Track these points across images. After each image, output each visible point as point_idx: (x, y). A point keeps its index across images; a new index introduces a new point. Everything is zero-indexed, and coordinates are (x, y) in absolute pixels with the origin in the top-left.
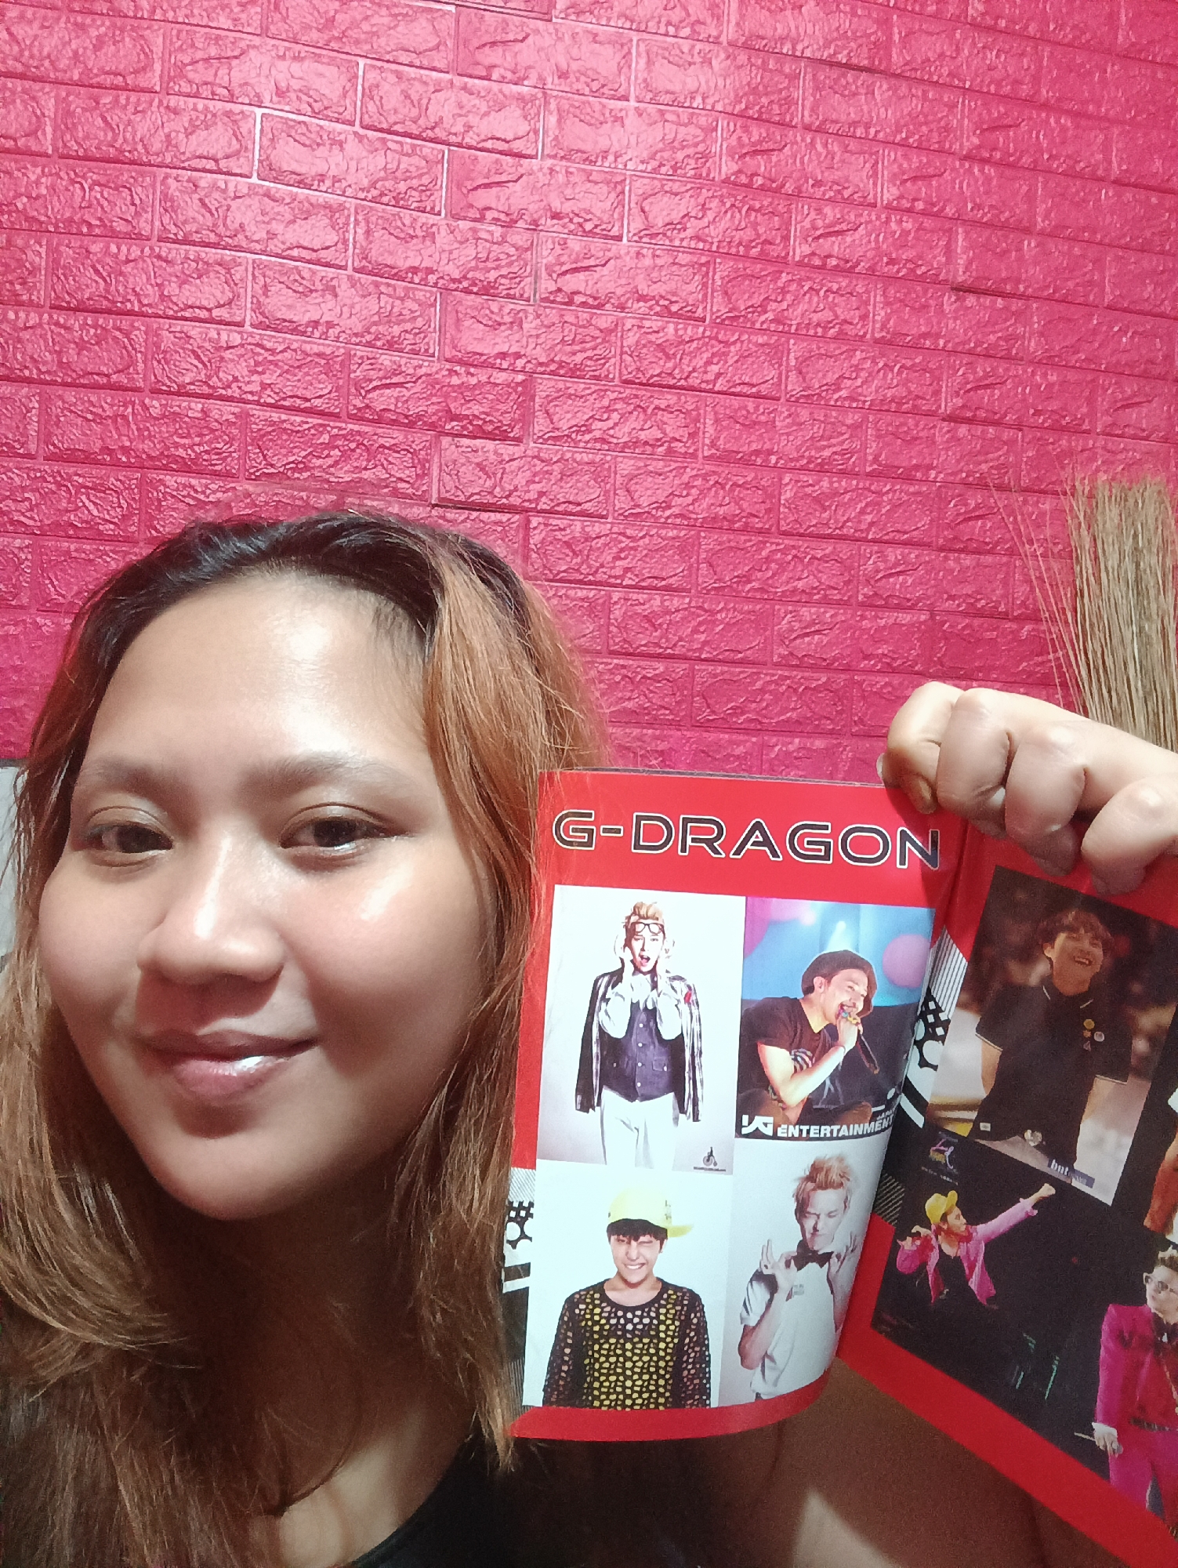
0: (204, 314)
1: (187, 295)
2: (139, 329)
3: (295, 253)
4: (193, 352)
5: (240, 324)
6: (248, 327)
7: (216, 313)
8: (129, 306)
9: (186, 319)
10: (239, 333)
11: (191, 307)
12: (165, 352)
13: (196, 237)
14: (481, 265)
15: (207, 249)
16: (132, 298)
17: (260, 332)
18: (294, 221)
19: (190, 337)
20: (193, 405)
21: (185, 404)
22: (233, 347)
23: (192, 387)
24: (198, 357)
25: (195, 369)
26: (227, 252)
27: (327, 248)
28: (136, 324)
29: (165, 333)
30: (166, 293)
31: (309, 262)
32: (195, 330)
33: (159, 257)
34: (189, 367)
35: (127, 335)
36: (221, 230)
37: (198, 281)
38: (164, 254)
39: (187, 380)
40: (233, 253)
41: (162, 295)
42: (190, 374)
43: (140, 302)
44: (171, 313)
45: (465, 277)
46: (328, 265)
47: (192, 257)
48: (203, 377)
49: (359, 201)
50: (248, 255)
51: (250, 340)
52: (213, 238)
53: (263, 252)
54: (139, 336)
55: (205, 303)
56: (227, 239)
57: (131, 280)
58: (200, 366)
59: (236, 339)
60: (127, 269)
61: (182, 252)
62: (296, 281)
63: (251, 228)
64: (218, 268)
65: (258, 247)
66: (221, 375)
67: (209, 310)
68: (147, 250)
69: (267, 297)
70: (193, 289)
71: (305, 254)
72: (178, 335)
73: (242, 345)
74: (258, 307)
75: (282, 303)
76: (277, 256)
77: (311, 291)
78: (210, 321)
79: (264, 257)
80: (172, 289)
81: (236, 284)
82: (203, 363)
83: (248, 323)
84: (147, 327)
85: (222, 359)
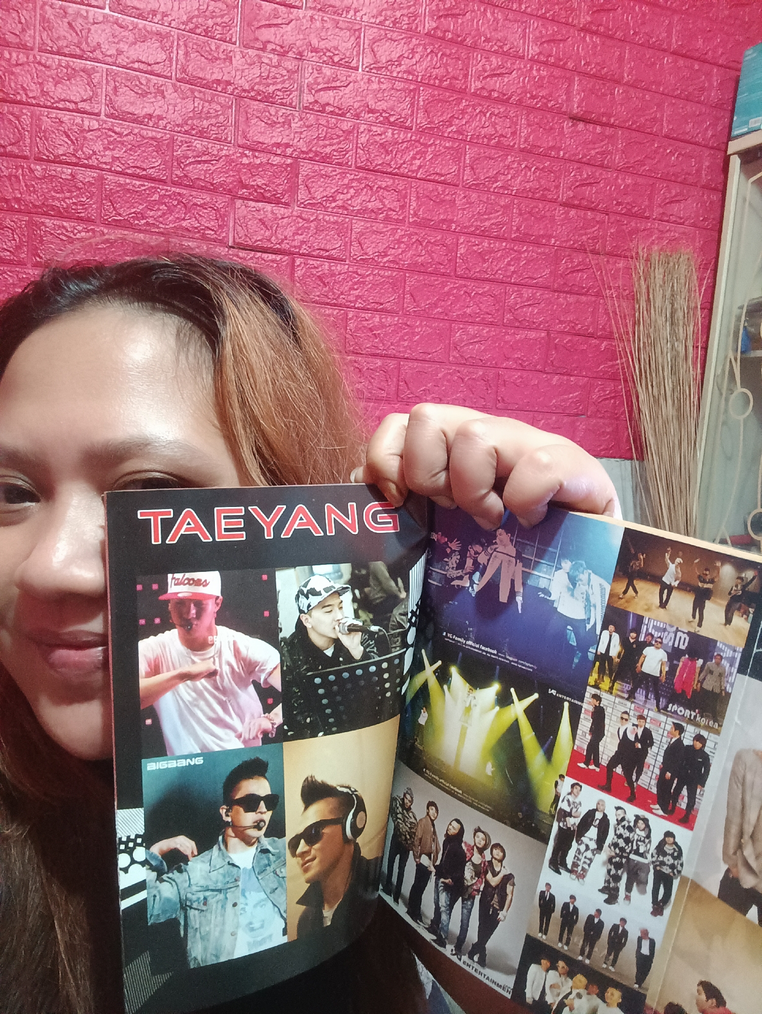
0: (71, 106)
1: (59, 92)
2: (27, 115)
3: (136, 65)
4: (65, 132)
5: (98, 114)
6: (103, 117)
7: (81, 105)
8: (19, 98)
9: (58, 108)
10: (97, 120)
11: (64, 100)
12: (44, 132)
13: (66, 51)
14: (264, 81)
15: (74, 60)
16: (21, 92)
17: (112, 120)
18: (135, 43)
19: (62, 122)
20: (65, 170)
21: (59, 169)
22: (92, 131)
23: (64, 157)
24: (68, 136)
25: (66, 145)
26: (88, 62)
27: (158, 63)
28: (24, 111)
29: (45, 119)
30: (45, 90)
31: (145, 72)
32: (66, 117)
33: (40, 63)
34: (63, 143)
35: (18, 118)
36: (84, 46)
37: (68, 82)
38: (43, 61)
39: (61, 152)
40: (92, 63)
41: (42, 90)
42: (63, 148)
43: (26, 95)
44: (49, 104)
45: (253, 89)
46: (158, 75)
47: (63, 65)
48: (71, 151)
49: (180, 31)
50: (104, 66)
51: (104, 126)
52: (78, 52)
53: (114, 64)
54: (26, 119)
55: (73, 98)
56: (88, 53)
57: (20, 78)
58: (70, 142)
59: (95, 125)
60: (17, 70)
61: (56, 61)
62: (137, 85)
63: (105, 47)
64: (82, 74)
65: (110, 60)
66: (84, 149)
67: (76, 103)
68: (31, 57)
69: (117, 96)
70: (65, 88)
71: (142, 66)
72: (54, 120)
73: (98, 129)
74: (110, 103)
75: (126, 101)
76: (123, 67)
77: (147, 93)
78: (78, 111)
79: (114, 68)
80: (49, 86)
81: (95, 86)
82: (71, 140)
83: (103, 113)
84: (32, 113)
85: (85, 138)
